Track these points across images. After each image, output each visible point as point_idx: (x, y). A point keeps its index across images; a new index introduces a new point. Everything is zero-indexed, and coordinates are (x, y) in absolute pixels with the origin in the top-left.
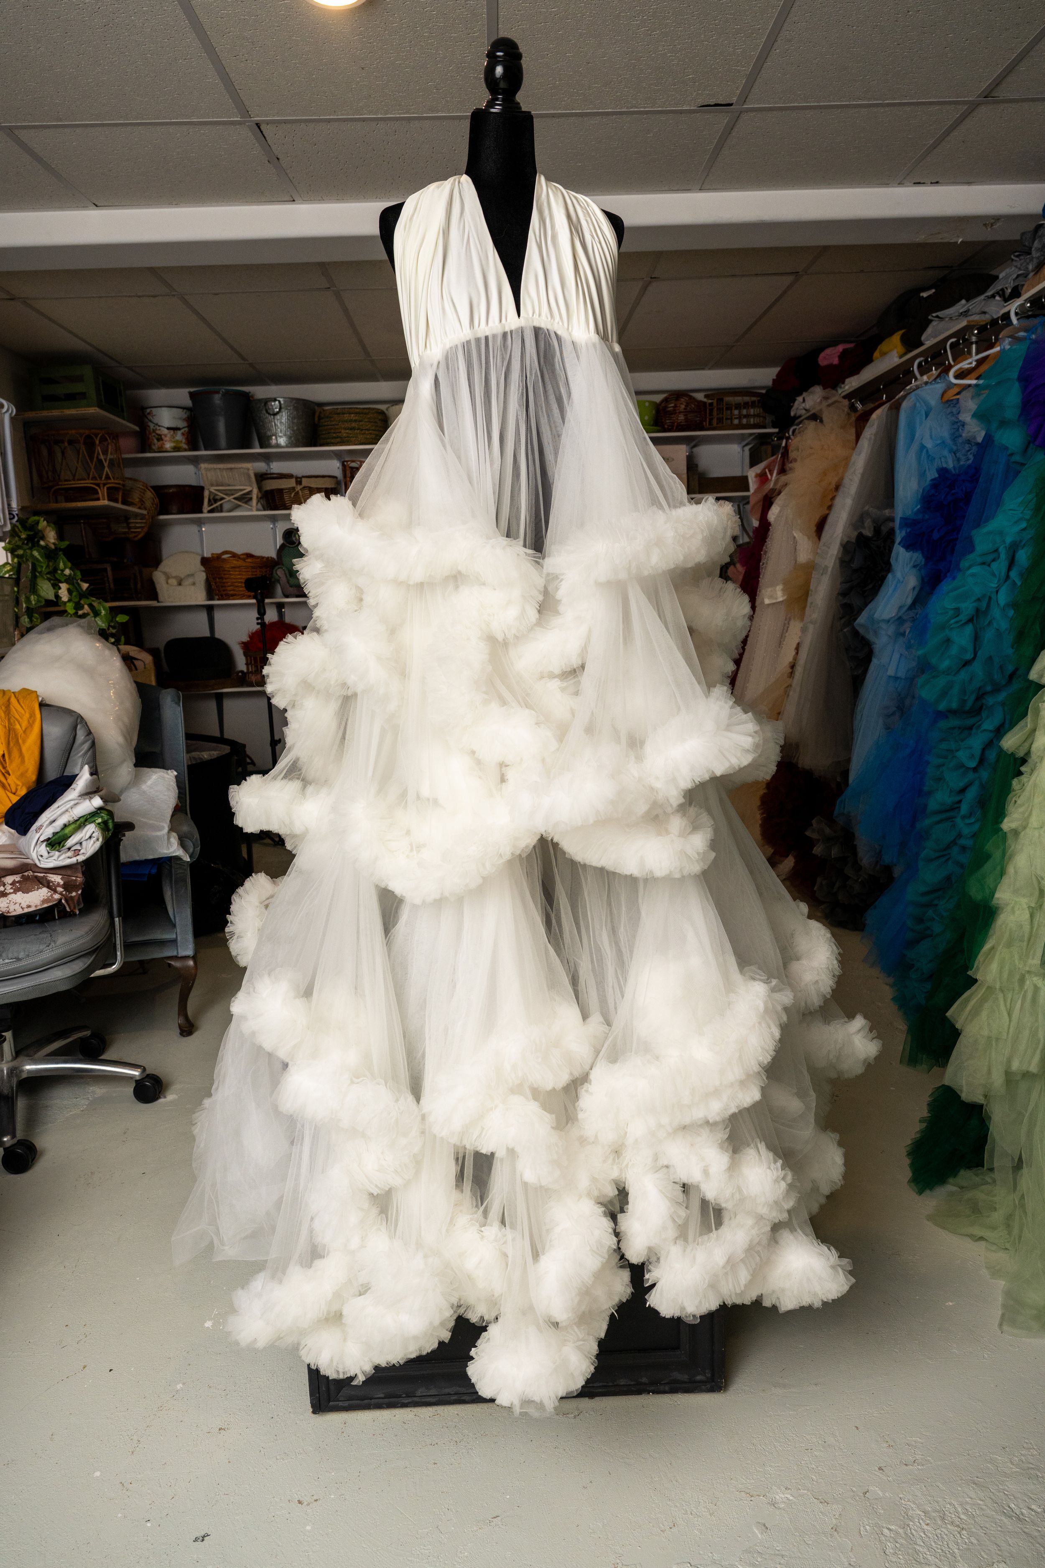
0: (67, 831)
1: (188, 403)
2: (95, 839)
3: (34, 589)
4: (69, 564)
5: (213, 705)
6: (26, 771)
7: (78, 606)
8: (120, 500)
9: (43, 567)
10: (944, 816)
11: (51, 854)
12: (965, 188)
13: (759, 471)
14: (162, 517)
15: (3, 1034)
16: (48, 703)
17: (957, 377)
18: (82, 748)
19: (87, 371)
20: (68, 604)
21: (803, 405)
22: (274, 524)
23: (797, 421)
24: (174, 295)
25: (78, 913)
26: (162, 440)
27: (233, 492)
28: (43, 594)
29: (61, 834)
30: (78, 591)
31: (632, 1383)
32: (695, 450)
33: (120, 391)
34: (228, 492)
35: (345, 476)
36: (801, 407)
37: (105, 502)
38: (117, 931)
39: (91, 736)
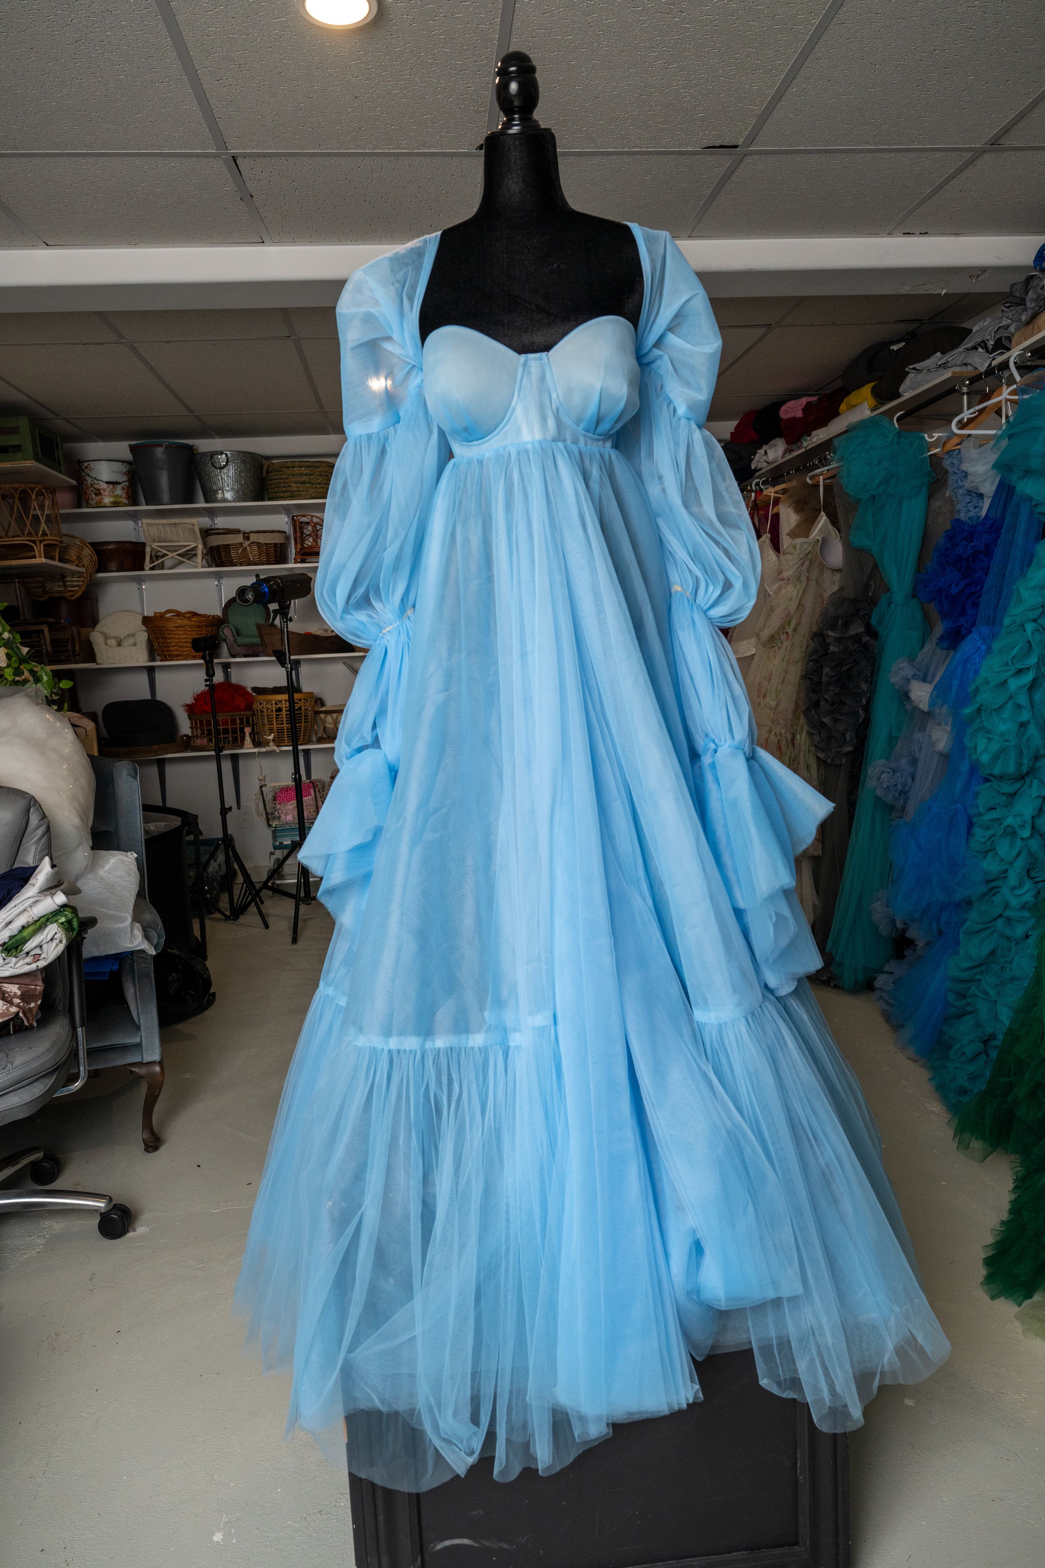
0: (25, 933)
1: (129, 456)
2: (57, 941)
4: (8, 628)
5: (154, 771)
7: (18, 672)
8: (57, 559)
11: (7, 961)
12: (953, 239)
14: (100, 575)
18: (36, 833)
19: (23, 423)
20: (6, 670)
21: (765, 458)
22: (219, 581)
23: (757, 474)
24: (121, 343)
25: (35, 1025)
26: (101, 495)
27: (176, 548)
29: (18, 937)
30: (17, 656)
33: (57, 444)
34: (171, 548)
35: (295, 532)
36: (762, 460)
37: (42, 560)
38: (80, 1043)
39: (45, 820)
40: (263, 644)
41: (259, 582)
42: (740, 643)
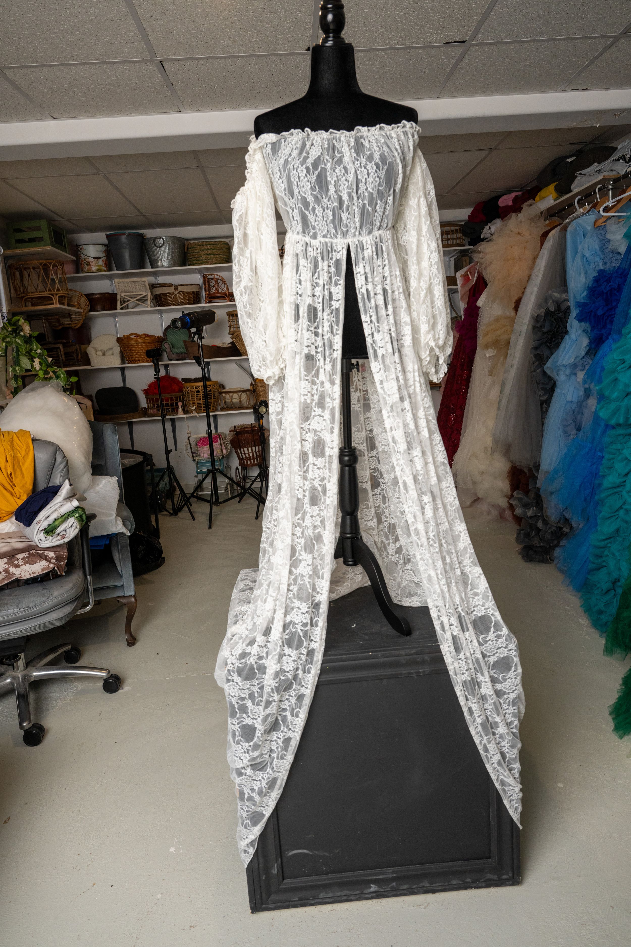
0: (57, 523)
1: (106, 241)
2: (74, 527)
3: (17, 362)
4: (40, 346)
5: (126, 429)
6: (26, 483)
7: (46, 373)
8: (66, 303)
9: (24, 349)
10: (614, 490)
11: (47, 539)
12: (603, 92)
13: (463, 273)
14: (91, 313)
15: (20, 655)
16: (37, 438)
17: (605, 211)
18: (60, 467)
19: (43, 223)
20: (39, 371)
22: (161, 315)
23: (485, 241)
24: (100, 174)
25: (64, 574)
26: (90, 265)
27: (135, 296)
28: (23, 366)
29: (53, 525)
30: (45, 363)
31: (461, 882)
33: (64, 235)
34: (132, 296)
35: (205, 284)
36: (488, 232)
37: (58, 306)
38: (89, 584)
39: (65, 459)
41: (184, 315)
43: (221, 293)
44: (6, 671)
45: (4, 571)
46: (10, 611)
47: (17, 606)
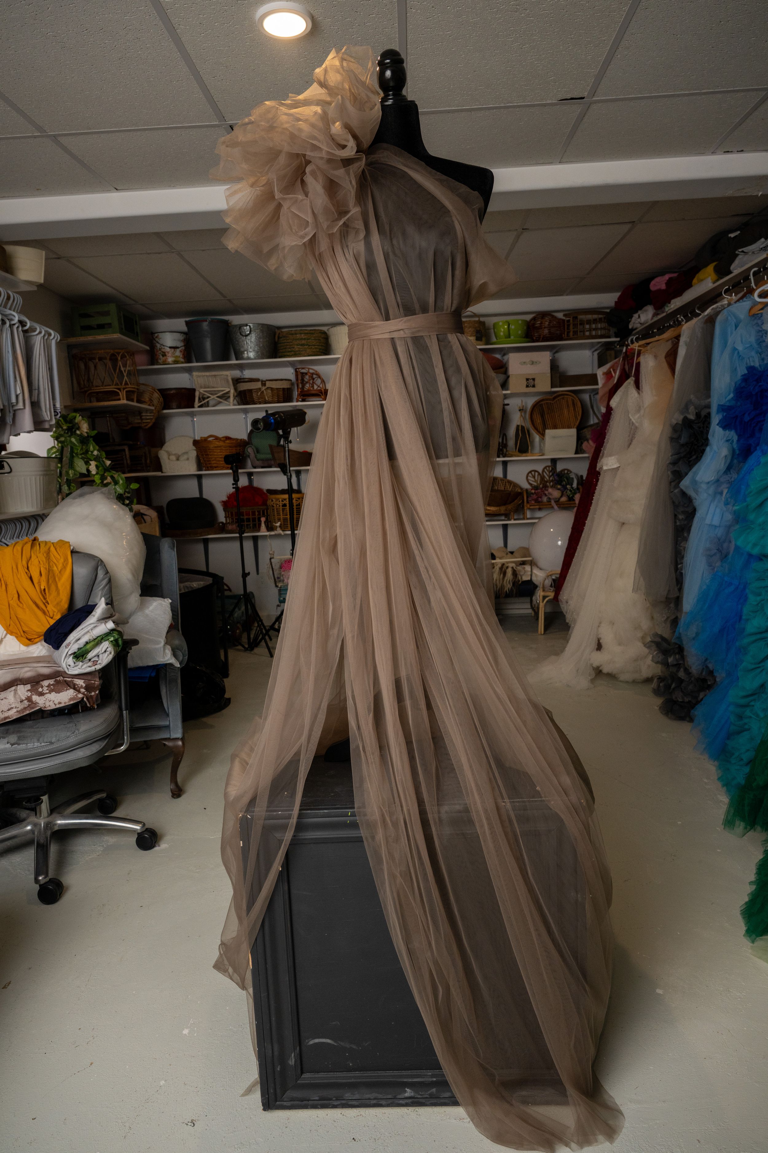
0: (88, 647)
1: (185, 329)
2: (108, 653)
3: (71, 465)
4: (97, 447)
5: (201, 547)
6: (61, 601)
7: (103, 478)
8: (135, 399)
9: (78, 450)
10: (758, 636)
11: (76, 664)
12: (764, 154)
13: (605, 370)
14: (165, 411)
15: (41, 797)
16: (77, 550)
17: (760, 296)
18: (102, 583)
19: (112, 308)
20: (96, 476)
21: (639, 320)
22: (246, 415)
23: (634, 332)
24: (173, 252)
26: (165, 355)
27: (216, 392)
28: (78, 469)
30: (103, 466)
32: (557, 355)
33: (136, 322)
34: (213, 392)
35: (297, 379)
36: (637, 322)
37: (125, 402)
38: (125, 721)
39: (108, 575)
40: (274, 458)
41: (268, 415)
42: (610, 458)
43: (317, 390)
44: (28, 817)
45: (26, 699)
46: (30, 746)
47: (38, 740)
